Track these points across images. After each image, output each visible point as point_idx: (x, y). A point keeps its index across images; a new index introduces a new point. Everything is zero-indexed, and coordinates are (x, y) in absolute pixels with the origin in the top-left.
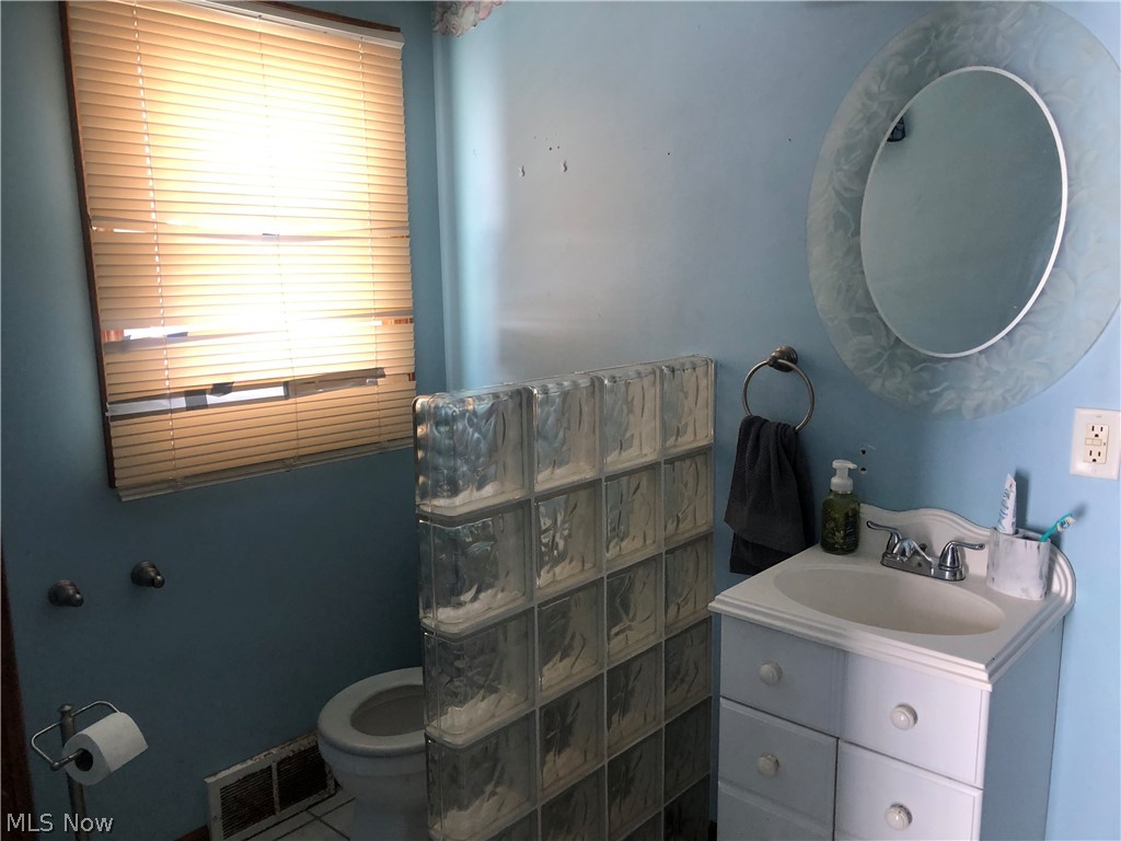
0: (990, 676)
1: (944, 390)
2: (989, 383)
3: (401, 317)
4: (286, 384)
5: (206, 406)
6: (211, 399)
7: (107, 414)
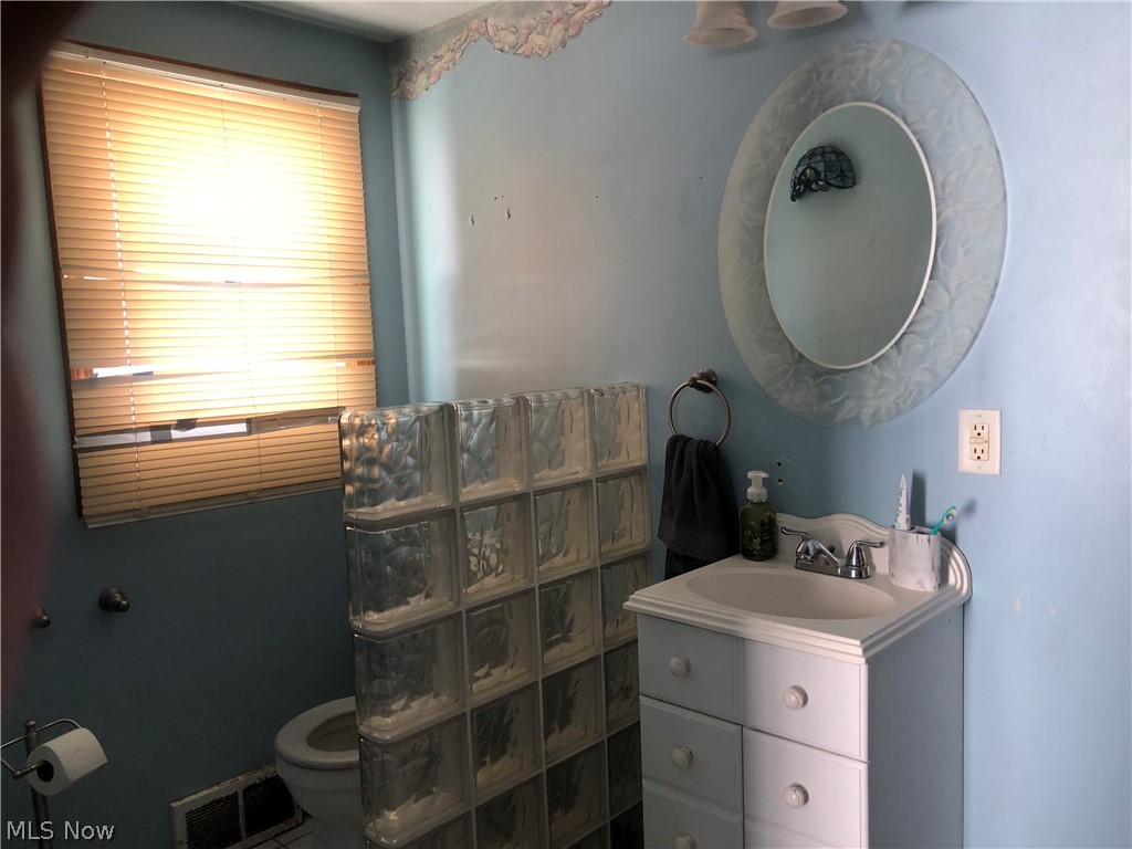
0: (865, 651)
1: (843, 400)
2: (882, 391)
3: (365, 359)
4: (248, 421)
5: (171, 441)
6: (175, 434)
7: (75, 446)
